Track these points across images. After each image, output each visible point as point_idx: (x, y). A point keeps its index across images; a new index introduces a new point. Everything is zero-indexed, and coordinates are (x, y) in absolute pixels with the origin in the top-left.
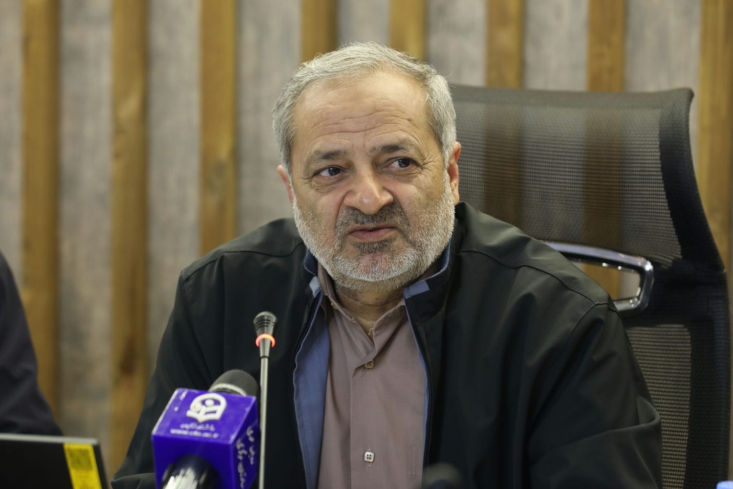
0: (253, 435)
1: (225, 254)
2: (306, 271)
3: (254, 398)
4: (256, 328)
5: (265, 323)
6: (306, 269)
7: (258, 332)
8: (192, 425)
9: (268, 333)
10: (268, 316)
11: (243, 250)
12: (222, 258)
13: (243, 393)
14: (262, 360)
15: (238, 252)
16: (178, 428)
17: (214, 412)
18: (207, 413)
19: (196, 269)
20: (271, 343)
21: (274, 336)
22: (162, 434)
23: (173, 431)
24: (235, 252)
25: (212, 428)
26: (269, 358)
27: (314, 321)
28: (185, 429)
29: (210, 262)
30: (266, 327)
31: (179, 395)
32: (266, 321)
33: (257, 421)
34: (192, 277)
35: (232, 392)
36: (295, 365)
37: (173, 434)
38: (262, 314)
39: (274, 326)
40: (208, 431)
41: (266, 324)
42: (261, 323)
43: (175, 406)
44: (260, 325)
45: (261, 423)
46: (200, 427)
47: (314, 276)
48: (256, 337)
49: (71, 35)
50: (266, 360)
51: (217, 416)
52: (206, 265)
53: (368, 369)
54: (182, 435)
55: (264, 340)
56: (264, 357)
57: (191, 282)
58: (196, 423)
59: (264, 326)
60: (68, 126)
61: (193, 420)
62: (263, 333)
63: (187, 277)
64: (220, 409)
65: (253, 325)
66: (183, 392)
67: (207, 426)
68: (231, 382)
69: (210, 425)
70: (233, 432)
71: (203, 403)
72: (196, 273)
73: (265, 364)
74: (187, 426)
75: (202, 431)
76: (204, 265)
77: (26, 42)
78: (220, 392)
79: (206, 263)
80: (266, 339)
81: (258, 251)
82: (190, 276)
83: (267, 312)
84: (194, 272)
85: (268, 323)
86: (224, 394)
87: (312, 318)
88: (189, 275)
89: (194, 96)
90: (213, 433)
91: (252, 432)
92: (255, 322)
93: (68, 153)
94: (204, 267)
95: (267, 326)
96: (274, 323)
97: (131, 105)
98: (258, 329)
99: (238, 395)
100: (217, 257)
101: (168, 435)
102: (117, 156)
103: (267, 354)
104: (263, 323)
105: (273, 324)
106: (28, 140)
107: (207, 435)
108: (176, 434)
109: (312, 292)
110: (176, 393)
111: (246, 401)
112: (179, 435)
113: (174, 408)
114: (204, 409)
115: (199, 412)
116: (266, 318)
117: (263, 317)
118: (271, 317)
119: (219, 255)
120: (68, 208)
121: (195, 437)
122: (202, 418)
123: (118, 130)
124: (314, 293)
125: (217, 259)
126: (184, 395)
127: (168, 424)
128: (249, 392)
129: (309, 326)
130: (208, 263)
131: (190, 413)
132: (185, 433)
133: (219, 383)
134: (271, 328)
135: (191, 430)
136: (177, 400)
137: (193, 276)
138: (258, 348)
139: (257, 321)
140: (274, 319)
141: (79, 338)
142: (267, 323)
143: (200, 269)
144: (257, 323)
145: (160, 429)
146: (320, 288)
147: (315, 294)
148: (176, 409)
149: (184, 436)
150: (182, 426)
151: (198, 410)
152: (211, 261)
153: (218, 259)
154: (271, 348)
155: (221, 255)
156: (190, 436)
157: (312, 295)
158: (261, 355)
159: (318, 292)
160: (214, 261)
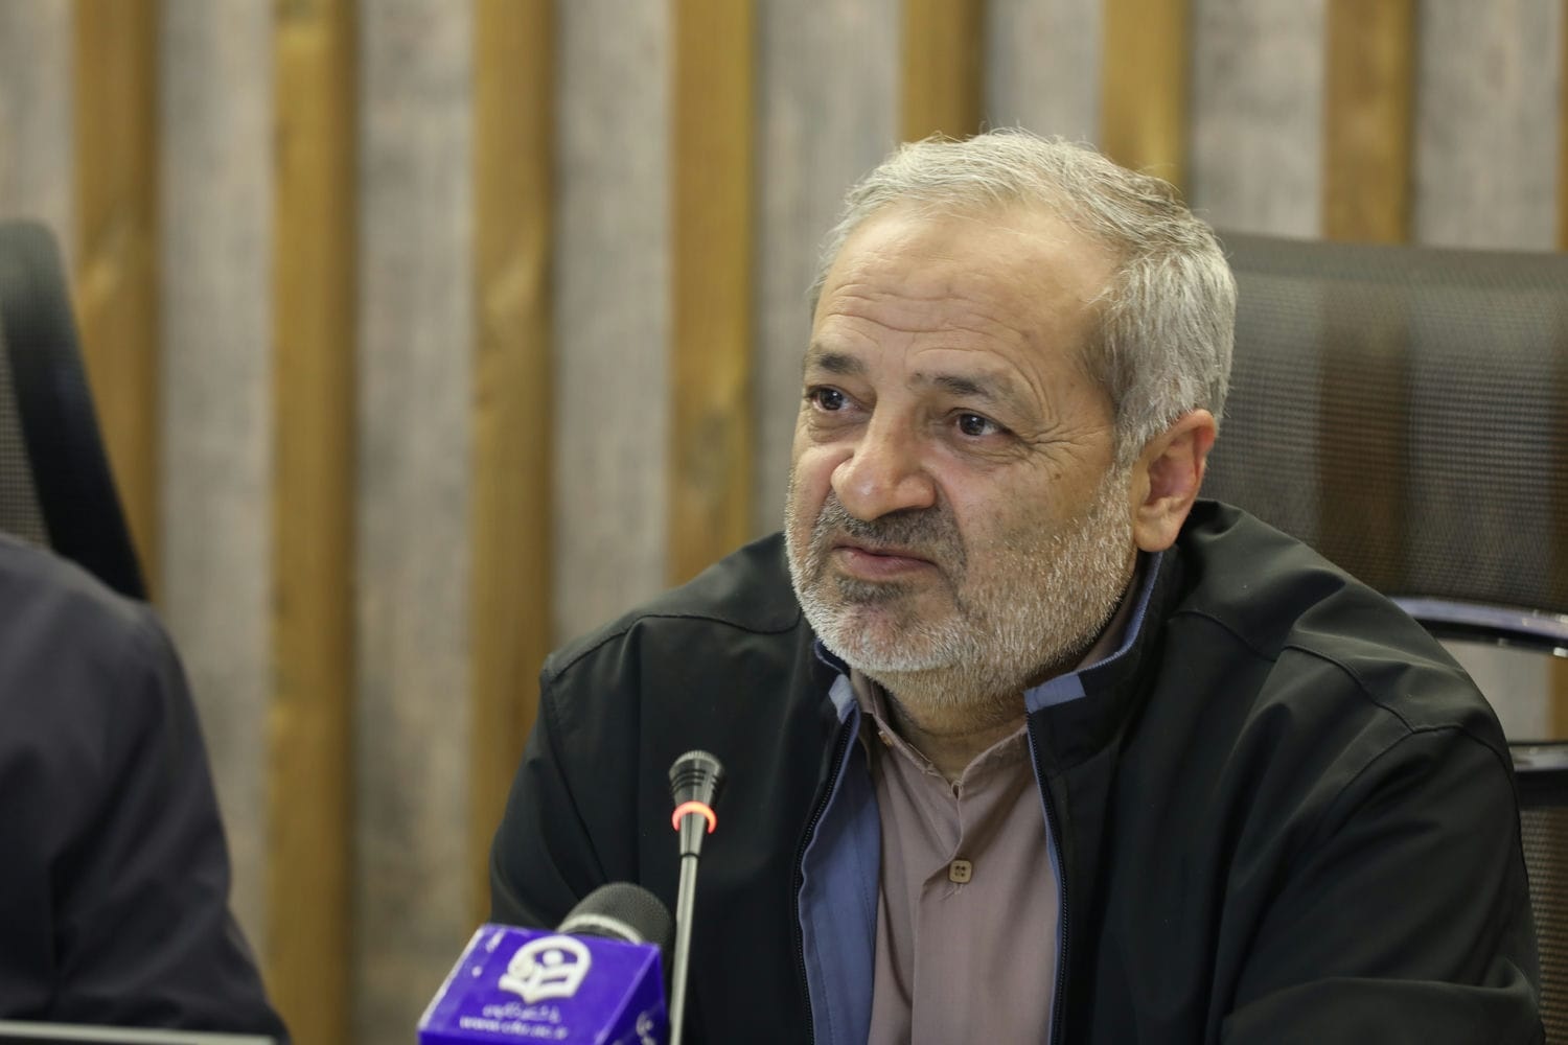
0: (651, 1033)
1: (646, 621)
2: (820, 662)
3: (655, 949)
4: (675, 789)
5: (693, 777)
6: (821, 657)
7: (678, 796)
8: (510, 1009)
9: (700, 800)
10: (702, 762)
11: (688, 613)
12: (640, 629)
13: (633, 937)
14: (684, 862)
15: (675, 617)
16: (478, 1014)
17: (562, 980)
18: (546, 982)
19: (579, 655)
20: (707, 823)
21: (713, 806)
22: (440, 1028)
23: (467, 1023)
24: (670, 617)
25: (554, 1016)
26: (701, 858)
27: (844, 777)
28: (493, 1018)
29: (612, 638)
30: (695, 788)
31: (486, 939)
32: (696, 774)
33: (662, 1002)
34: (568, 671)
35: (610, 933)
36: (802, 879)
37: (465, 1030)
38: (689, 756)
39: (715, 784)
40: (546, 1023)
41: (696, 780)
42: (688, 777)
43: (474, 965)
44: (684, 782)
45: (672, 1006)
46: (528, 1014)
47: (839, 673)
48: (673, 809)
49: (385, 124)
50: (694, 862)
51: (568, 989)
52: (603, 644)
53: (959, 883)
54: (485, 1031)
55: (690, 815)
56: (689, 854)
57: (567, 683)
58: (518, 1005)
59: (693, 784)
60: (375, 331)
61: (513, 997)
62: (689, 799)
63: (558, 672)
64: (576, 973)
65: (668, 782)
66: (495, 932)
67: (544, 1012)
68: (607, 910)
69: (550, 1009)
70: (600, 1028)
71: (539, 958)
72: (578, 664)
73: (689, 870)
74: (498, 1011)
75: (531, 1023)
76: (599, 644)
77: (282, 137)
78: (579, 933)
79: (603, 640)
80: (695, 813)
81: (723, 619)
82: (566, 669)
83: (700, 753)
84: (575, 662)
85: (702, 778)
86: (590, 938)
87: (839, 769)
88: (563, 669)
89: (657, 263)
90: (555, 1027)
91: (649, 1025)
92: (672, 773)
93: (376, 391)
94: (597, 648)
95: (699, 784)
96: (716, 778)
97: (517, 285)
98: (678, 790)
99: (622, 943)
100: (627, 627)
101: (454, 1032)
102: (483, 399)
103: (696, 848)
104: (690, 776)
105: (714, 780)
106: (285, 364)
107: (541, 1032)
108: (472, 1030)
109: (835, 711)
110: (479, 934)
111: (637, 954)
112: (479, 1031)
113: (471, 971)
114: (540, 973)
115: (526, 980)
116: (697, 766)
117: (690, 762)
118: (710, 764)
119: (634, 622)
120: (375, 519)
121: (514, 1036)
122: (532, 992)
123: (486, 341)
124: (839, 714)
125: (628, 630)
126: (496, 940)
127: (454, 1006)
128: (648, 936)
129: (832, 789)
130: (607, 641)
131: (507, 982)
132: (493, 1026)
133: (583, 912)
134: (708, 789)
135: (506, 1020)
136: (479, 952)
137: (573, 669)
138: (676, 835)
139: (678, 772)
140: (716, 768)
141: (398, 816)
142: (699, 777)
143: (588, 653)
144: (676, 778)
145: (437, 1016)
146: (852, 701)
147: (841, 716)
148: (477, 972)
149: (491, 1033)
150: (488, 1011)
151: (525, 975)
152: (612, 634)
153: (630, 632)
154: (706, 836)
155: (637, 623)
156: (504, 1035)
157: (837, 718)
158: (683, 850)
159: (850, 709)
160: (621, 635)
